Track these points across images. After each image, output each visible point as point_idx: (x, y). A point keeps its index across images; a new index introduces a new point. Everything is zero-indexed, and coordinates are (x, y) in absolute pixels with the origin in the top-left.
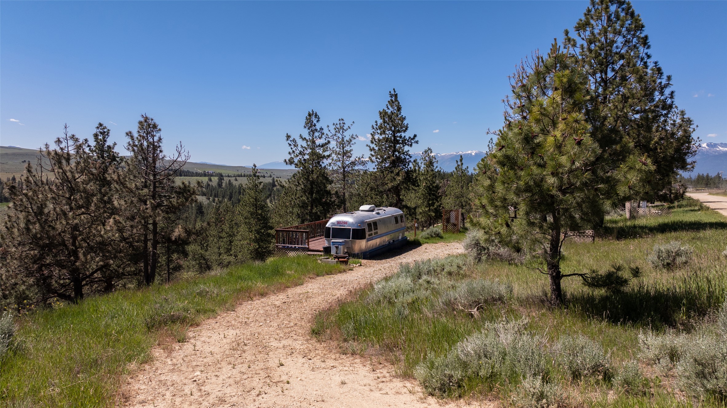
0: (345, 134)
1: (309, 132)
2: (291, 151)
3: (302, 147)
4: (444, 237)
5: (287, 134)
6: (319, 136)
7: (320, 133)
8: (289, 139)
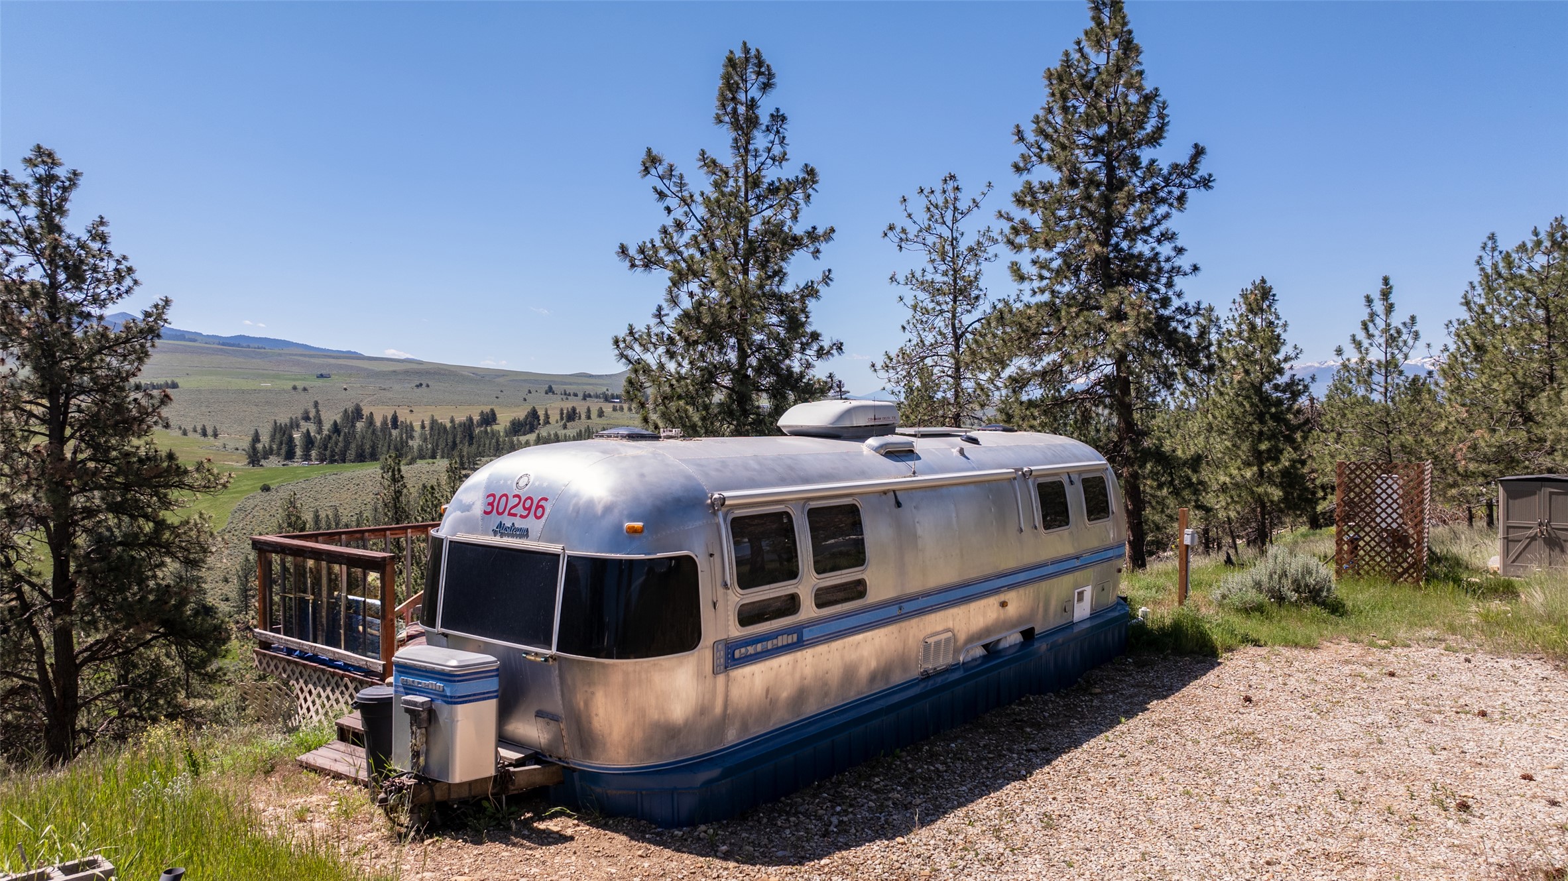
0: (962, 225)
4: (1349, 604)
5: (649, 151)
6: (769, 150)
7: (771, 136)
8: (653, 171)
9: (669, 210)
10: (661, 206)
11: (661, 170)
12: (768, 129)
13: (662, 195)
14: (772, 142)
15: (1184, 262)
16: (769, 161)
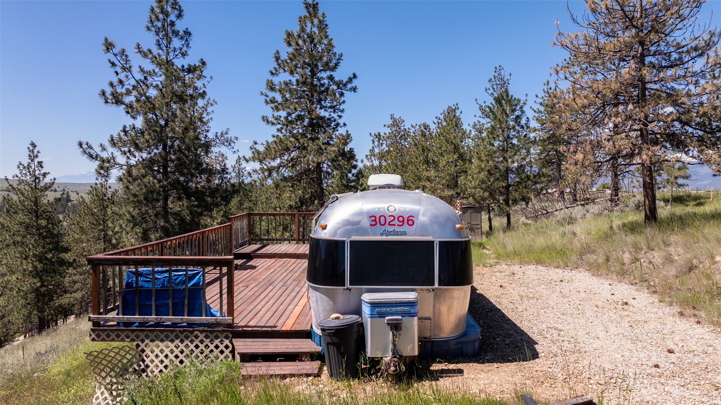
1: (158, 41)
2: (115, 81)
3: (142, 70)
5: (106, 40)
6: (181, 49)
7: (183, 42)
8: (111, 51)
9: (117, 73)
10: (113, 70)
11: (116, 51)
12: (182, 38)
13: (113, 64)
14: (183, 45)
15: (341, 122)
16: (180, 55)
